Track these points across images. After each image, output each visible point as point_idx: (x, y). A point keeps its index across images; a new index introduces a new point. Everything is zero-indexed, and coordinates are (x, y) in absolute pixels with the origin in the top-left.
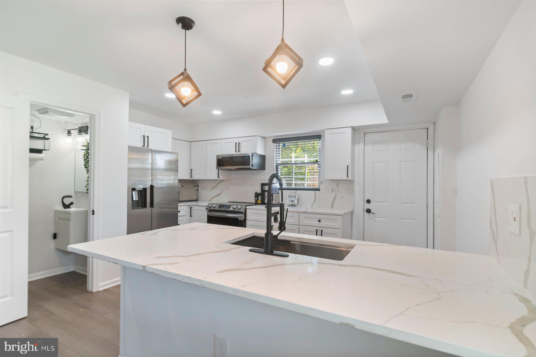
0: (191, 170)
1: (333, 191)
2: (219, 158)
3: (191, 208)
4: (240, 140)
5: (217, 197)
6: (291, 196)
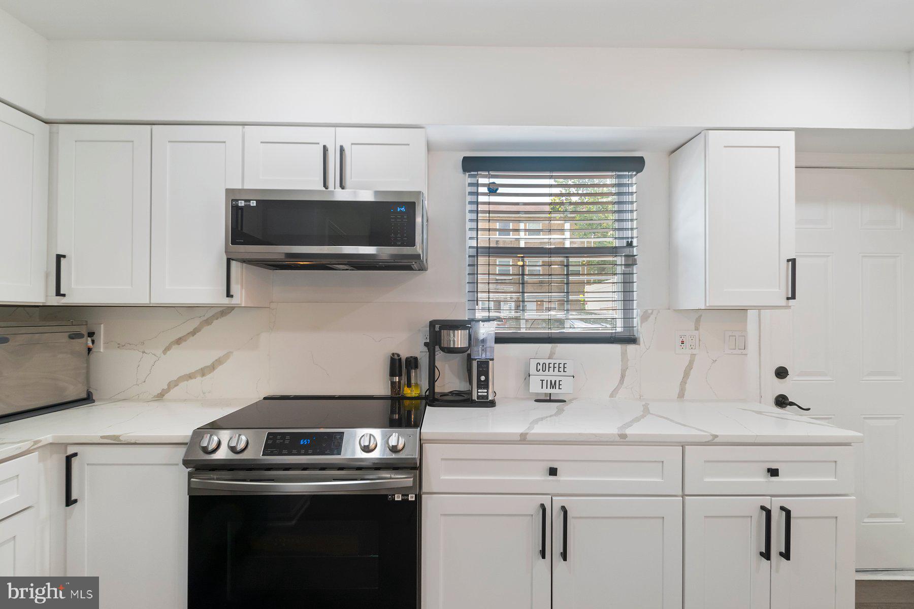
0: (59, 257)
1: (683, 342)
2: (242, 204)
3: (69, 459)
4: (346, 137)
5: (199, 379)
6: (545, 367)
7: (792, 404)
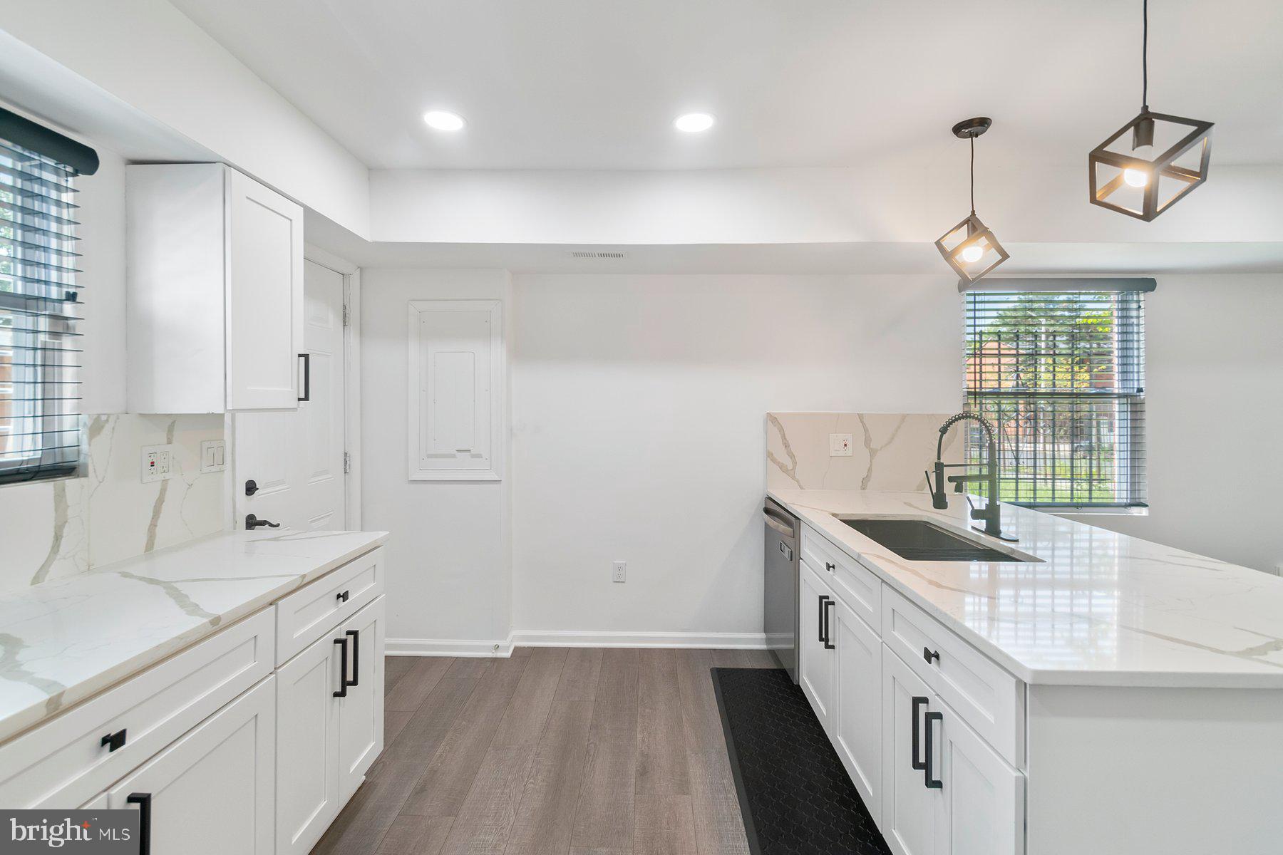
7: (263, 523)
